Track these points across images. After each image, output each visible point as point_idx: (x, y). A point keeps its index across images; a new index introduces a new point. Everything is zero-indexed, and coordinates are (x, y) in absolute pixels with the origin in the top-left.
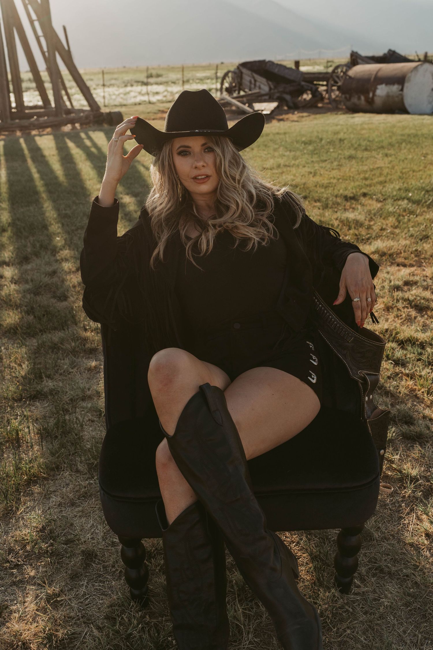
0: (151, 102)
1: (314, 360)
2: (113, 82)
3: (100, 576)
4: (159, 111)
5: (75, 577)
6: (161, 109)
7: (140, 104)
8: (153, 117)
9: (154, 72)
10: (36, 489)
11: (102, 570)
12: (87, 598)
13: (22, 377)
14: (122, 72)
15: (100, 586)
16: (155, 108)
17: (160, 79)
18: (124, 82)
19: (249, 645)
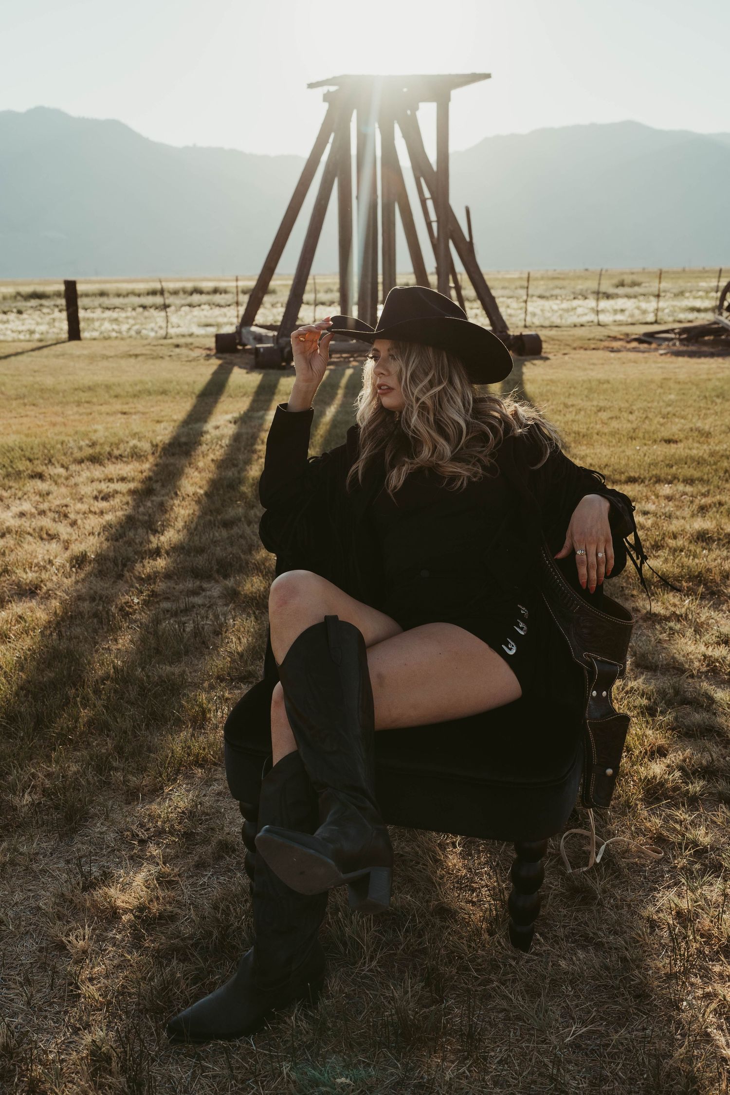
0: (601, 323)
1: (522, 629)
2: (557, 292)
3: (230, 870)
4: (609, 337)
5: (201, 865)
6: (612, 334)
7: (582, 325)
8: (593, 346)
9: (628, 279)
10: (199, 772)
11: (234, 865)
12: (205, 889)
13: (238, 653)
14: (579, 277)
15: (225, 880)
16: (605, 332)
17: (636, 289)
18: (574, 293)
19: (368, 971)
